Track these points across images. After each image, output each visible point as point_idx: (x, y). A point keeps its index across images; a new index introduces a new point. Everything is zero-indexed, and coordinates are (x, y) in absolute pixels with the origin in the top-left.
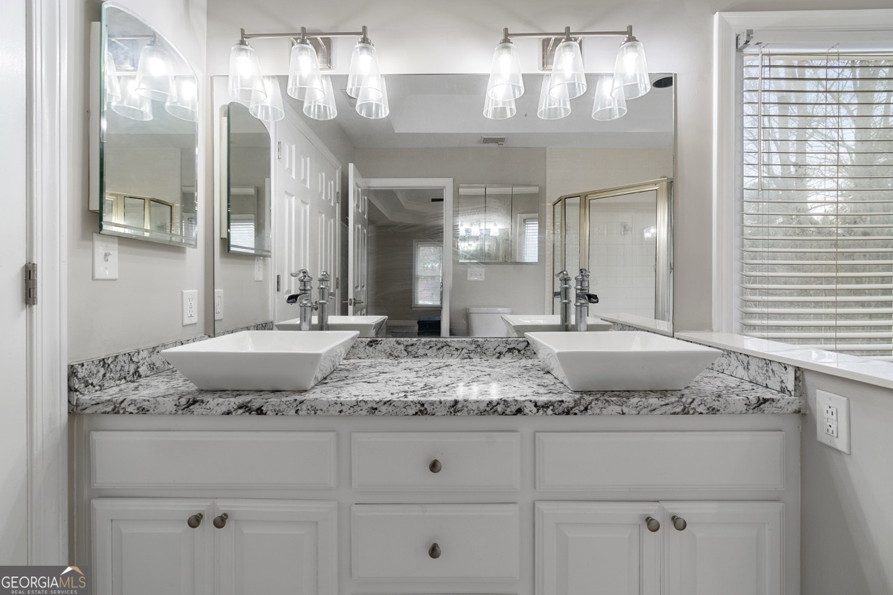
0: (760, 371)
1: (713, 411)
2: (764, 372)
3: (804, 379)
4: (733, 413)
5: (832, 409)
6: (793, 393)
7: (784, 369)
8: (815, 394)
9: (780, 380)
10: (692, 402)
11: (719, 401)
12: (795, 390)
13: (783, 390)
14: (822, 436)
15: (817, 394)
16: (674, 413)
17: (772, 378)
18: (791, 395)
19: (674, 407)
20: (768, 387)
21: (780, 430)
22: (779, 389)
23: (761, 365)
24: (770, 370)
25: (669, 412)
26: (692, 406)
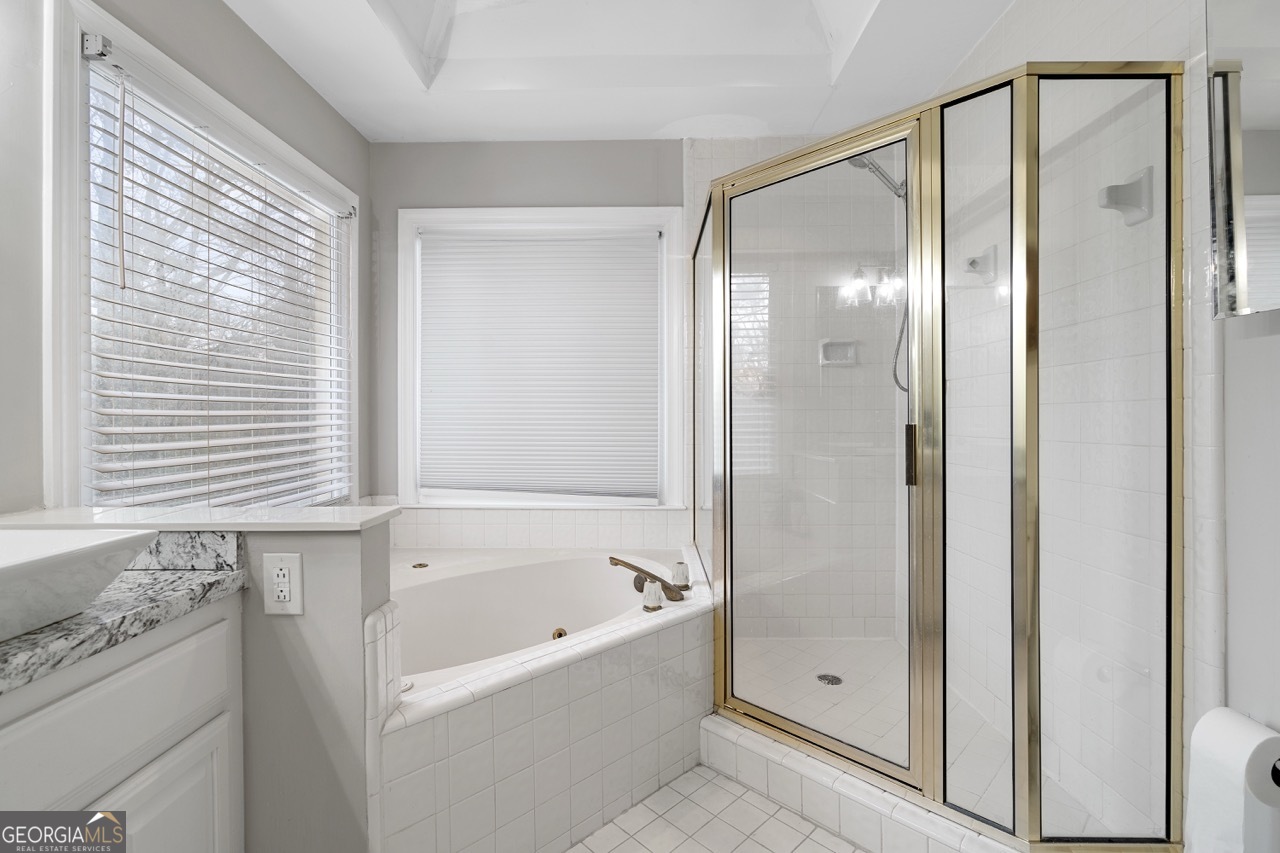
0: (181, 550)
1: (151, 624)
2: (188, 549)
3: (246, 545)
4: (177, 617)
5: (285, 571)
6: (235, 567)
7: (220, 539)
8: (261, 560)
9: (215, 555)
10: (122, 623)
11: (158, 606)
12: (238, 562)
13: (219, 568)
14: (271, 606)
15: (264, 559)
16: (95, 652)
17: (202, 556)
18: (233, 570)
19: (94, 643)
20: (195, 570)
21: (223, 620)
22: (213, 567)
23: (181, 542)
24: (198, 545)
25: (86, 653)
26: (122, 629)
